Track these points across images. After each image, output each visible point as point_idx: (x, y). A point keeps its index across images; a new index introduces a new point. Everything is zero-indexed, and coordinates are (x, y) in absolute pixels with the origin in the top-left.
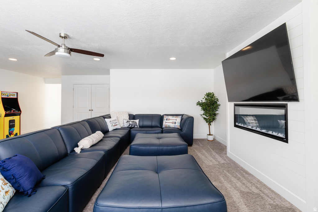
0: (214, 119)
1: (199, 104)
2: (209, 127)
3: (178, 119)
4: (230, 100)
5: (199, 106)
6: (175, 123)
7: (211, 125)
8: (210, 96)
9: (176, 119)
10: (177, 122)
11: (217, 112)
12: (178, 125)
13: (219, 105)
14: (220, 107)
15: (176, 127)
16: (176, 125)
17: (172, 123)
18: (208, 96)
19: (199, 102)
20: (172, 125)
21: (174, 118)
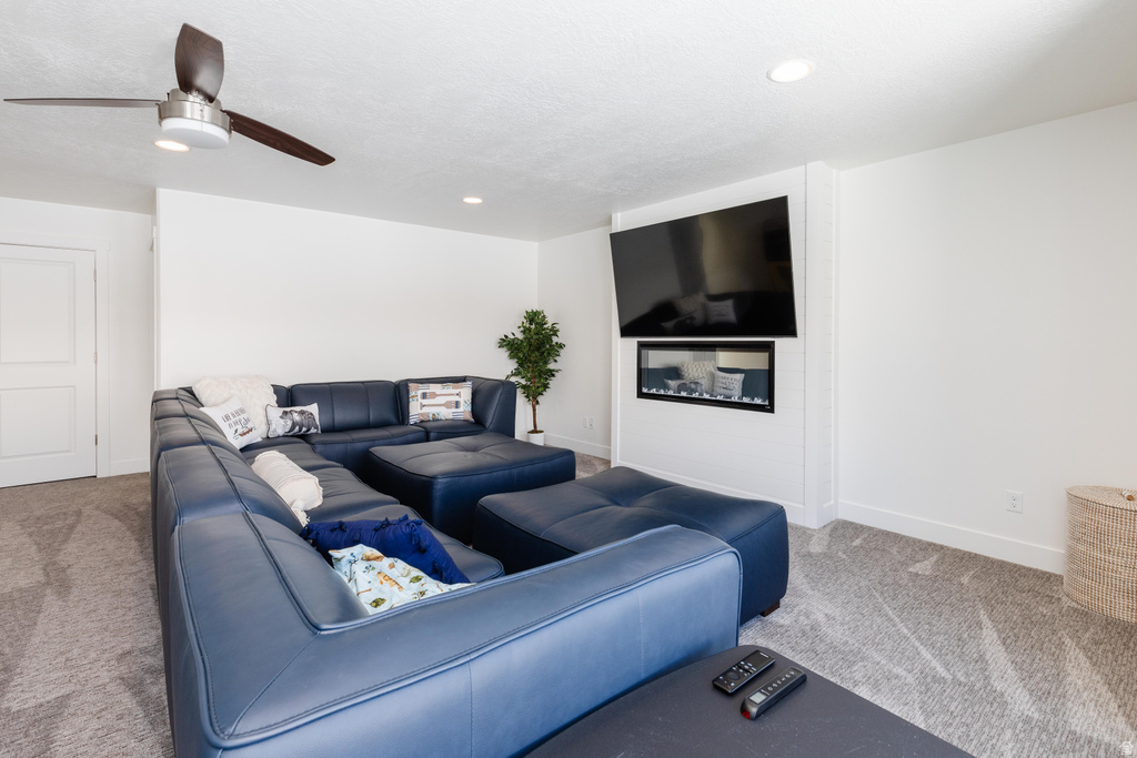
0: (546, 386)
1: (506, 343)
2: (534, 410)
3: (465, 393)
4: (626, 331)
5: (505, 349)
6: (457, 405)
7: (538, 403)
8: (534, 318)
9: (457, 391)
10: (461, 400)
11: (551, 366)
12: (464, 411)
13: (561, 346)
14: (562, 352)
15: (461, 417)
16: (461, 409)
17: (447, 405)
18: (531, 321)
19: (506, 336)
20: (446, 414)
21: (450, 389)
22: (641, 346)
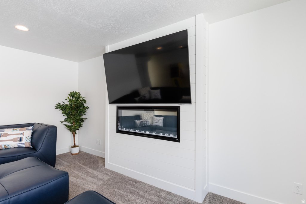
0: (80, 126)
1: (59, 106)
2: (74, 137)
3: (27, 133)
4: (112, 102)
5: (59, 109)
6: (21, 139)
7: (76, 133)
8: (75, 96)
9: (22, 132)
10: (24, 137)
11: (83, 117)
12: (26, 141)
13: (87, 108)
14: (88, 110)
15: (24, 146)
16: (23, 142)
17: (14, 140)
18: (73, 96)
19: (60, 104)
20: (13, 144)
21: (18, 131)
22: (118, 108)
